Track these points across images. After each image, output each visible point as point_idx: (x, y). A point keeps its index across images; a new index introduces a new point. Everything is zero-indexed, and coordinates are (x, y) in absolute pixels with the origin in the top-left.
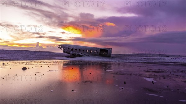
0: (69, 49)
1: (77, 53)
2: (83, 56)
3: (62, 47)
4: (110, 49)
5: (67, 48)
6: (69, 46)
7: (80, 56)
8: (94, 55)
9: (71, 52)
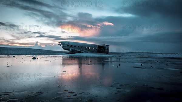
0: (68, 45)
1: (76, 49)
2: (82, 52)
3: (61, 44)
4: (107, 45)
5: (66, 45)
6: (68, 43)
7: (79, 52)
8: (92, 51)
9: (70, 49)
